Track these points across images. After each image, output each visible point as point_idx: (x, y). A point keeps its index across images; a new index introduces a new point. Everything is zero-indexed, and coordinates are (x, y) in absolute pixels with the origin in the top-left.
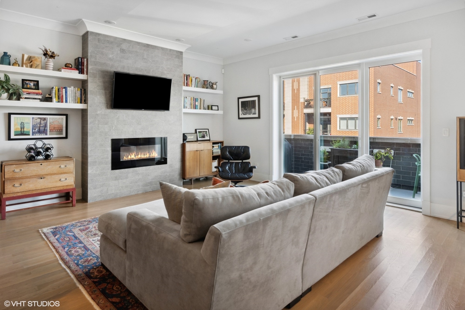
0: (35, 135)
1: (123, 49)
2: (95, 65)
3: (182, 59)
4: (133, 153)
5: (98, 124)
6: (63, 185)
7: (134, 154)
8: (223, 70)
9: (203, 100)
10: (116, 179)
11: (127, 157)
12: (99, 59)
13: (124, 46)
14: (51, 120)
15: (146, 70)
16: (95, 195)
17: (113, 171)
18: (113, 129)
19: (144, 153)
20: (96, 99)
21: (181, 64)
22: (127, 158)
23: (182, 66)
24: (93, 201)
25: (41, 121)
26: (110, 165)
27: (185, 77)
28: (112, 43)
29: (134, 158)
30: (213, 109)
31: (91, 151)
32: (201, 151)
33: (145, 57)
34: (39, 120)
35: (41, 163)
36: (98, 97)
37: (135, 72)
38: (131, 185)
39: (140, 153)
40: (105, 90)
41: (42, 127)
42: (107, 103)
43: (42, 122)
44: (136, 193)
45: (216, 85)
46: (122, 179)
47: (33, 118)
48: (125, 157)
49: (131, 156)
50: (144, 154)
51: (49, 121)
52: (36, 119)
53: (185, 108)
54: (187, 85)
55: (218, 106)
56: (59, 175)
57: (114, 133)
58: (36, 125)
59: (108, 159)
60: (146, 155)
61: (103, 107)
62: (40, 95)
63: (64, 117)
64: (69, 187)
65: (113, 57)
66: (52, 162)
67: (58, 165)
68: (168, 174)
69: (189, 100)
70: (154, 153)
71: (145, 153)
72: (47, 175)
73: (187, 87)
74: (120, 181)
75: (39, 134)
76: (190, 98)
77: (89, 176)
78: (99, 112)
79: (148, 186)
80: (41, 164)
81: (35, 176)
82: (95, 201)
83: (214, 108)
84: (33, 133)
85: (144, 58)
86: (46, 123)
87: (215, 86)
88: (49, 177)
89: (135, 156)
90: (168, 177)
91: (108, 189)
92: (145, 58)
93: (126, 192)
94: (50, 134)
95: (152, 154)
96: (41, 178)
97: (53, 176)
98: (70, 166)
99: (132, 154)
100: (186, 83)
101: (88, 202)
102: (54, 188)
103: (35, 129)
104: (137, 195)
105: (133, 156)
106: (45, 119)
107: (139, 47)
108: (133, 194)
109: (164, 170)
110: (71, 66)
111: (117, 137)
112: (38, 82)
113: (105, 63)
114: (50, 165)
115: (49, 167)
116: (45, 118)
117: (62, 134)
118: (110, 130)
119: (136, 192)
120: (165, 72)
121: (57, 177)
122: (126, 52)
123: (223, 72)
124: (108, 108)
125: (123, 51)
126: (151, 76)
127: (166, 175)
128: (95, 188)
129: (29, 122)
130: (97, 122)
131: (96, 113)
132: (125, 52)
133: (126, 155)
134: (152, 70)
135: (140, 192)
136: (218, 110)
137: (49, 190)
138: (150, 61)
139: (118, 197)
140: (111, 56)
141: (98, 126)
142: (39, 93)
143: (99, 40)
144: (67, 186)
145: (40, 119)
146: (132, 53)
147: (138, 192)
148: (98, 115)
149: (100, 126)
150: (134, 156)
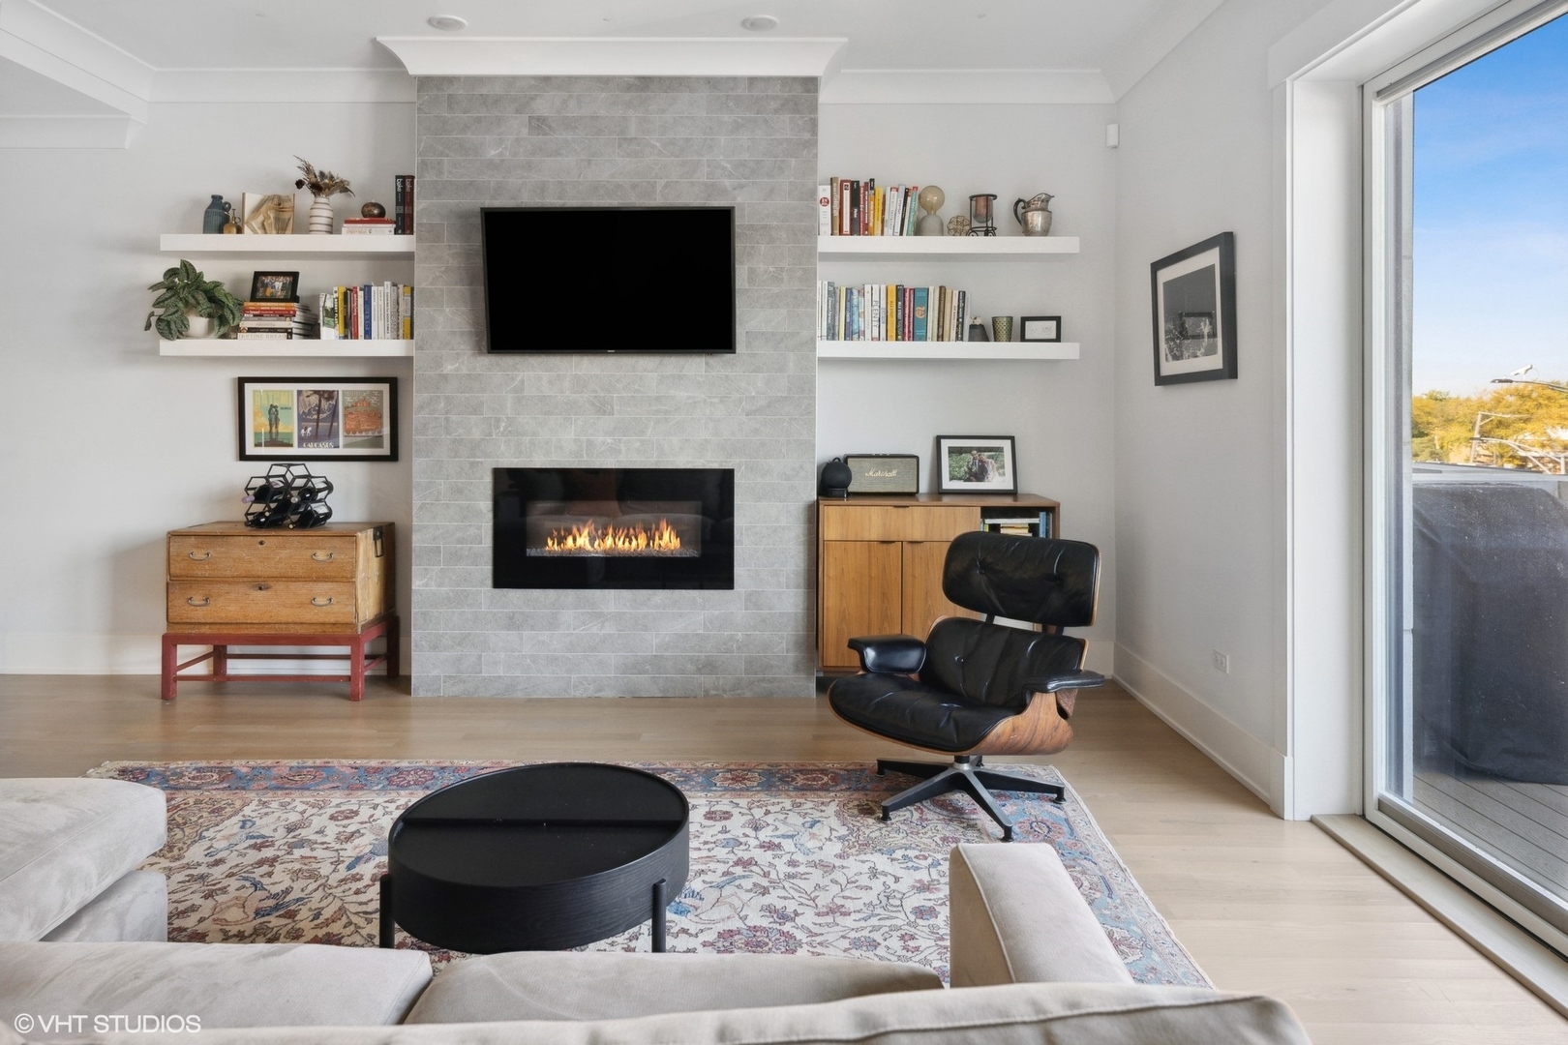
0: (307, 447)
1: (538, 119)
2: (439, 195)
3: (813, 107)
4: (584, 527)
5: (447, 413)
6: (321, 620)
7: (585, 532)
8: (1113, 129)
9: (956, 293)
10: (512, 623)
11: (561, 540)
12: (450, 172)
13: (543, 107)
14: (349, 399)
15: (634, 186)
16: (435, 673)
17: (497, 590)
18: (502, 429)
19: (628, 530)
20: (441, 319)
21: (807, 136)
22: (559, 544)
23: (811, 144)
24: (429, 695)
25: (320, 401)
26: (486, 569)
27: (847, 194)
28: (497, 101)
29: (588, 547)
30: (1027, 337)
31: (421, 508)
32: (907, 548)
33: (633, 131)
34: (315, 399)
35: (260, 539)
36: (447, 310)
37: (587, 201)
38: (569, 655)
39: (611, 531)
40: (471, 284)
41: (324, 420)
42: (477, 334)
43: (325, 405)
44: (591, 692)
45: (1043, 209)
46: (533, 628)
47: (300, 393)
48: (552, 539)
49: (575, 540)
50: (627, 536)
51: (344, 400)
52: (308, 396)
53: (856, 336)
54: (859, 227)
55: (1058, 319)
56: (311, 584)
57: (502, 447)
58: (309, 413)
59: (481, 543)
60: (637, 540)
61: (462, 347)
62: (288, 319)
63: (385, 388)
64: (340, 630)
65: (501, 154)
66: (291, 539)
67: (307, 548)
68: (740, 635)
69: (876, 298)
70: (666, 536)
71: (632, 531)
72: (278, 578)
73: (855, 237)
74: (526, 633)
75: (315, 445)
76: (883, 288)
77: (415, 598)
78: (449, 367)
79: (645, 672)
80: (261, 543)
81: (245, 579)
82: (436, 695)
83: (1033, 329)
84: (302, 441)
85: (625, 139)
86: (336, 406)
87: (1036, 219)
88: (280, 586)
89: (592, 541)
90: (739, 648)
91: (480, 656)
92: (632, 139)
93: (548, 681)
94: (346, 446)
95: (661, 538)
96: (261, 589)
97: (294, 586)
98: (343, 556)
99: (579, 530)
100: (852, 219)
101: (410, 694)
102: (296, 627)
103: (306, 429)
104: (596, 702)
105: (582, 541)
106: (330, 395)
107: (604, 95)
108: (578, 694)
109: (717, 612)
110: (376, 212)
111: (516, 460)
112: (295, 275)
113: (471, 183)
114: (284, 548)
115: (284, 553)
116: (333, 391)
117: (380, 445)
118: (490, 435)
119: (591, 687)
120: (727, 182)
121: (303, 590)
122: (553, 125)
123: (1113, 141)
124: (480, 352)
125: (539, 124)
126: (661, 205)
127: (731, 638)
128: (434, 648)
129: (290, 405)
130: (442, 405)
131: (438, 372)
132: (550, 127)
133: (555, 533)
134: (663, 182)
135: (609, 693)
136: (1058, 339)
137: (284, 630)
138: (653, 146)
139: (520, 695)
140: (492, 153)
141: (447, 419)
142: (289, 311)
143: (451, 100)
144: (334, 624)
145: (317, 396)
146: (576, 127)
147: (600, 691)
148: (445, 377)
149: (453, 417)
150: (588, 539)
